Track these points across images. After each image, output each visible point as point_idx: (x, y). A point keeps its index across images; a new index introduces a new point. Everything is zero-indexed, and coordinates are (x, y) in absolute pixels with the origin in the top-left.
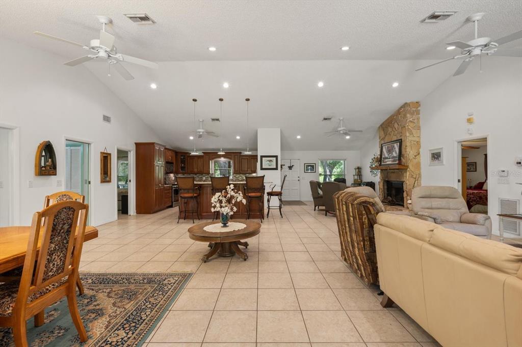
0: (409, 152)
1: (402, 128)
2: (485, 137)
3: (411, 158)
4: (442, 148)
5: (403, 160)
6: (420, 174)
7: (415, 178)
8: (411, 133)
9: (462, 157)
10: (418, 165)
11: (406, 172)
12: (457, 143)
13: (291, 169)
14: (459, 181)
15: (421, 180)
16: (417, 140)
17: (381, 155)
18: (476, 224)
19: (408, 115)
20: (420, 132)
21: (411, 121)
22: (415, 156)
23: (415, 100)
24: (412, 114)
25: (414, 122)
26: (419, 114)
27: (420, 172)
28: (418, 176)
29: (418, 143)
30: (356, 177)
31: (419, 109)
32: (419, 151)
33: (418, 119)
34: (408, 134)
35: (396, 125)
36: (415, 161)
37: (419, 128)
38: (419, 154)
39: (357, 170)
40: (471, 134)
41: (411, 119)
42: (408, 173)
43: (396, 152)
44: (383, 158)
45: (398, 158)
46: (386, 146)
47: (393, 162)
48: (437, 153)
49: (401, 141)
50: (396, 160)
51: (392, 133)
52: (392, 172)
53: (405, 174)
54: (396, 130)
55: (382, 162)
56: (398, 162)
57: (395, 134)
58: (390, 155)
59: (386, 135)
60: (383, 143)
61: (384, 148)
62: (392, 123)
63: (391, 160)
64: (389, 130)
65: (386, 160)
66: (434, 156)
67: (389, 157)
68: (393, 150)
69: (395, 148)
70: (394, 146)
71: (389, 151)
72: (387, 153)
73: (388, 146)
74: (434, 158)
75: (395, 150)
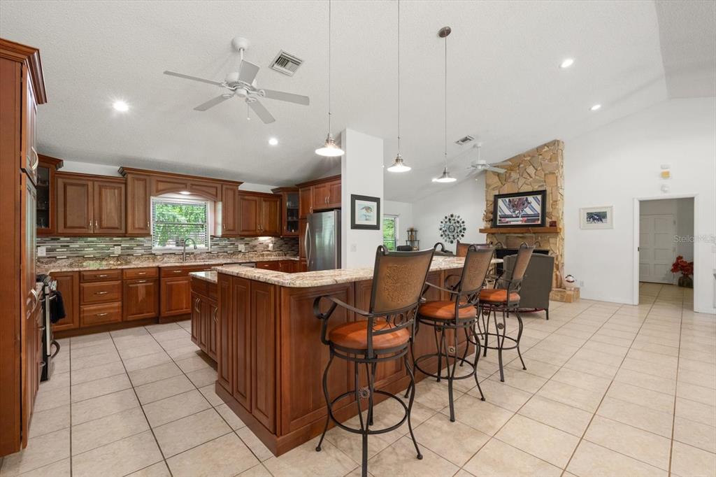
1: (545, 175)
2: (692, 196)
3: (560, 218)
4: (610, 207)
5: (548, 221)
7: (562, 245)
11: (556, 237)
14: (638, 250)
22: (562, 215)
35: (531, 171)
36: (562, 223)
39: (410, 233)
40: (665, 192)
42: (558, 239)
43: (532, 208)
44: (498, 216)
45: (540, 218)
46: (507, 199)
47: (525, 221)
48: (599, 213)
49: (543, 193)
50: (534, 220)
51: (522, 181)
52: (518, 237)
53: (552, 240)
54: (531, 177)
55: (498, 222)
56: (539, 222)
57: (528, 182)
58: (517, 212)
59: (504, 182)
60: (497, 193)
61: (500, 202)
62: (519, 166)
63: (521, 219)
64: (514, 175)
65: (507, 219)
66: (592, 217)
67: (514, 216)
68: (524, 205)
69: (529, 203)
70: (527, 200)
71: (513, 207)
72: (509, 209)
73: (511, 198)
74: (591, 220)
75: (529, 205)
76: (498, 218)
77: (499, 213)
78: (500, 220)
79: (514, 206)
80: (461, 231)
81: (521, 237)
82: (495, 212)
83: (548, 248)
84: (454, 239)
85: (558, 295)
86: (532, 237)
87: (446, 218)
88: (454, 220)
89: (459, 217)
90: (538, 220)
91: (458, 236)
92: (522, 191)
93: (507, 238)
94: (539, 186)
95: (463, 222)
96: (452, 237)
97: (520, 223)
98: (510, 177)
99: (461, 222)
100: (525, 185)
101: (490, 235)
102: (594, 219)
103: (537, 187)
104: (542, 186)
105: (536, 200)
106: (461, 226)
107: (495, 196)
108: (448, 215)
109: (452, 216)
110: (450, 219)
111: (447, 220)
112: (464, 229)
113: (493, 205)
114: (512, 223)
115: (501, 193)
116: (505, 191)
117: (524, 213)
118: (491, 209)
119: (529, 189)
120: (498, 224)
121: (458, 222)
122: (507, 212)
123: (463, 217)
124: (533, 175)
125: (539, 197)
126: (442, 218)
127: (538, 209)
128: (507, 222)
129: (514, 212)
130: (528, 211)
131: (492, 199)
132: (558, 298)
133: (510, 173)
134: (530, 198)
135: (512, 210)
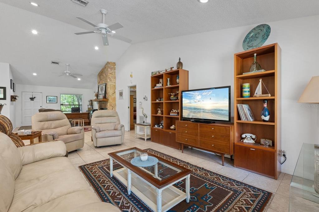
0: (110, 91)
1: (106, 76)
2: (135, 85)
3: (110, 95)
4: (123, 90)
5: (107, 96)
6: (115, 104)
7: (113, 106)
8: (111, 80)
9: (130, 95)
10: (114, 99)
11: (108, 103)
12: (127, 87)
13: (33, 100)
14: (129, 108)
15: (116, 108)
16: (114, 85)
17: (98, 92)
18: (117, 130)
19: (109, 69)
20: (116, 80)
21: (110, 73)
22: (113, 94)
23: (113, 61)
24: (111, 69)
25: (112, 74)
26: (115, 70)
27: (115, 103)
28: (114, 105)
29: (115, 86)
30: (89, 107)
31: (115, 67)
32: (115, 91)
33: (115, 72)
34: (109, 81)
35: (104, 75)
36: (113, 97)
37: (115, 78)
38: (115, 93)
39: (90, 102)
41: (111, 72)
42: (109, 104)
44: (99, 94)
48: (121, 92)
54: (104, 78)
55: (98, 97)
58: (102, 92)
59: (100, 80)
61: (99, 88)
66: (120, 94)
67: (101, 94)
69: (103, 88)
71: (101, 90)
73: (101, 87)
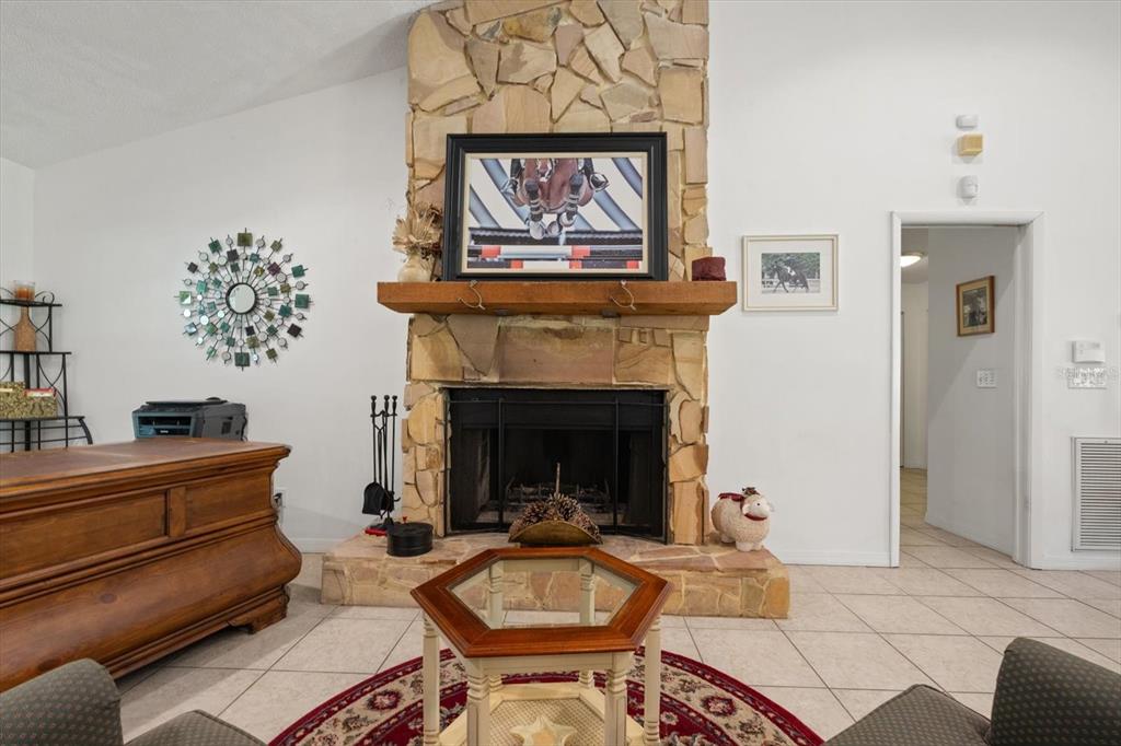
1: (658, 72)
2: (1023, 219)
11: (700, 334)
40: (968, 200)
43: (612, 208)
44: (467, 235)
45: (645, 247)
46: (506, 160)
47: (585, 261)
48: (799, 256)
49: (654, 144)
50: (622, 259)
51: (566, 88)
52: (547, 330)
53: (684, 347)
54: (606, 77)
55: (465, 259)
56: (643, 267)
57: (591, 93)
58: (548, 219)
59: (491, 86)
60: (461, 129)
61: (473, 164)
62: (556, 20)
63: (568, 249)
64: (536, 59)
65: (507, 250)
66: (778, 269)
67: (537, 235)
68: (575, 189)
69: (597, 184)
70: (588, 169)
71: (532, 194)
72: (515, 204)
73: (523, 157)
74: (776, 280)
75: (597, 193)
76: (467, 242)
77: (469, 221)
78: (472, 253)
79: (537, 194)
80: (286, 312)
81: (558, 334)
82: (448, 218)
83: (669, 380)
84: (254, 344)
85: (733, 589)
86: (609, 331)
87: (215, 246)
88: (255, 258)
89: (277, 246)
90: (638, 256)
91: (272, 332)
92: (566, 127)
93: (502, 337)
94: (635, 119)
95: (299, 272)
96: (241, 337)
97: (562, 267)
98: (518, 64)
99: (287, 269)
100: (578, 105)
101: (427, 323)
102: (784, 278)
103: (625, 120)
104: (647, 118)
105: (627, 172)
106: (286, 289)
107: (452, 138)
108: (227, 234)
109: (245, 240)
110: (233, 255)
111: (220, 258)
112: (304, 302)
113: (442, 182)
114: (529, 267)
115: (477, 130)
116: (500, 117)
117: (578, 225)
118: (436, 197)
119: (593, 122)
120: (465, 270)
121: (275, 269)
122: (508, 219)
123: (298, 250)
124: (613, 69)
125: (639, 161)
126: (197, 250)
127: (636, 210)
128: (507, 262)
129: (537, 218)
130: (593, 216)
131: (437, 153)
132: (735, 600)
133: (518, 50)
134: (603, 163)
135: (526, 210)
